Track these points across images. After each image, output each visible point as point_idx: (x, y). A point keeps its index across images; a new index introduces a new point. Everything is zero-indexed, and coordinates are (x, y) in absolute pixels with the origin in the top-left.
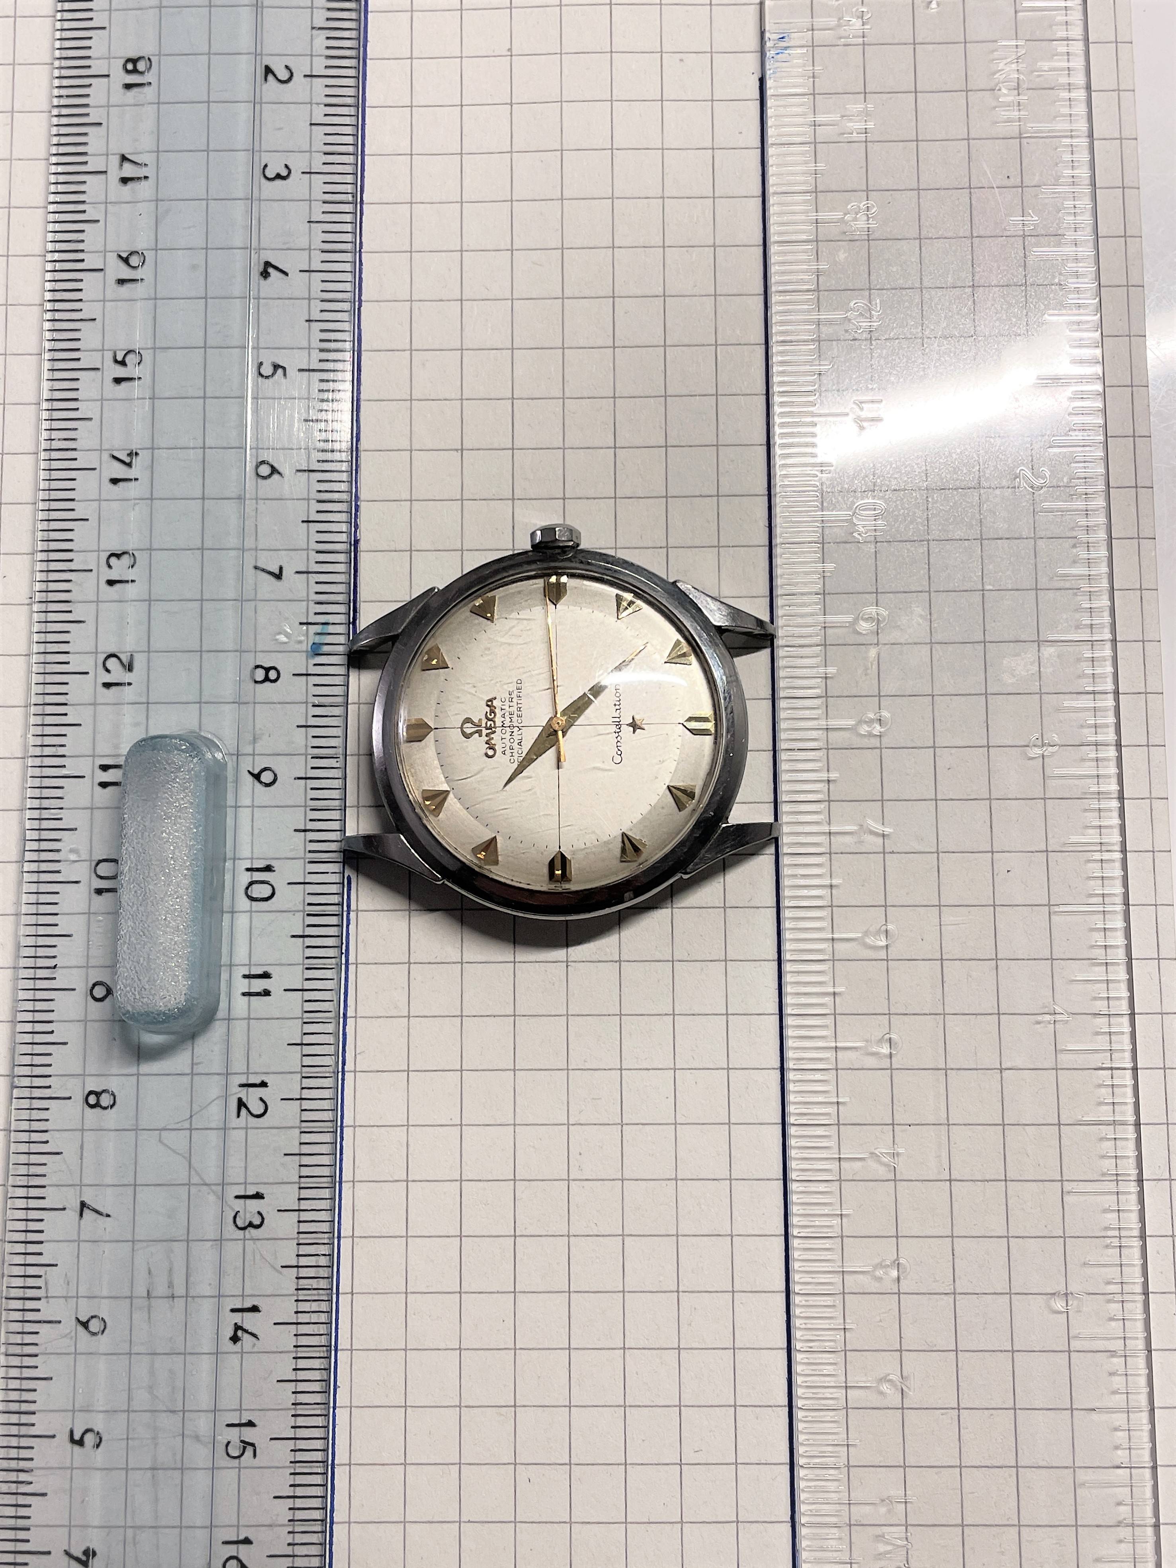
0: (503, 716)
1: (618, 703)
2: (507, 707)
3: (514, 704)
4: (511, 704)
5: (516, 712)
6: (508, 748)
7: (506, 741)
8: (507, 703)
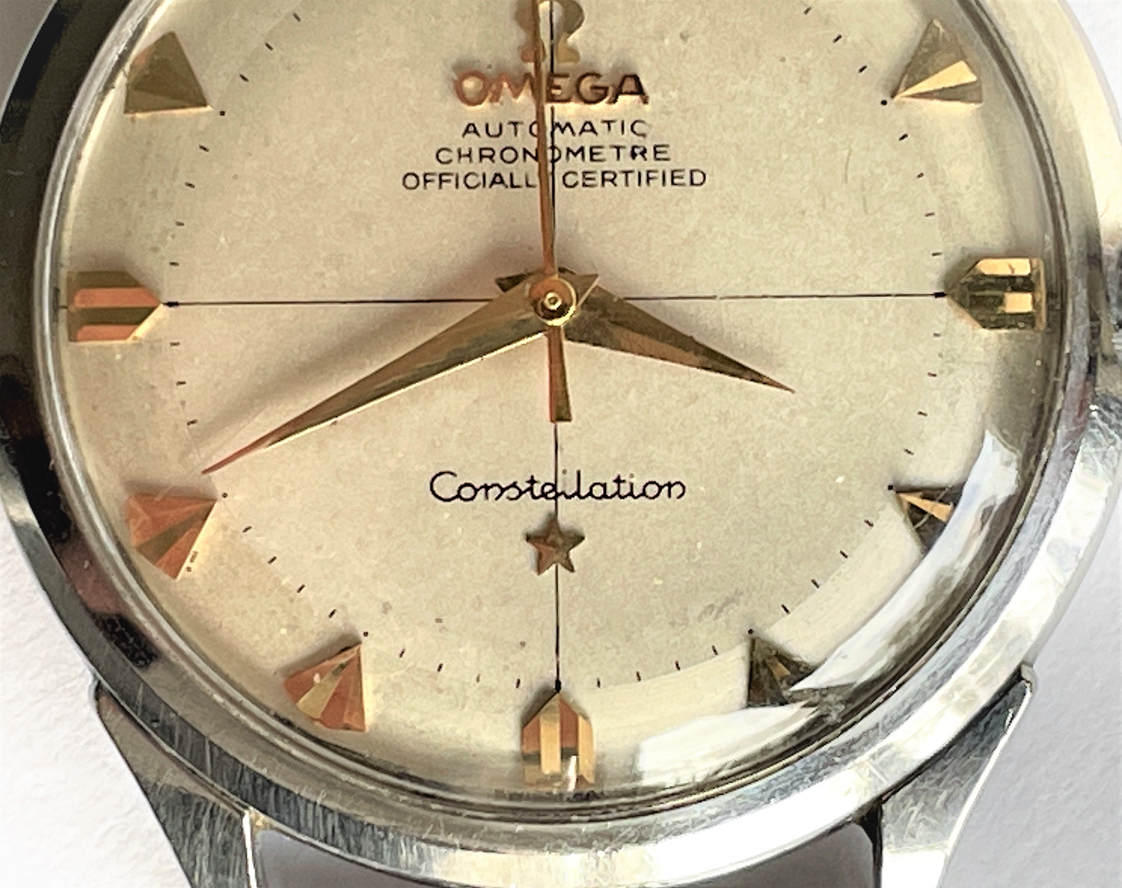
0: (587, 127)
1: (625, 489)
2: (616, 137)
3: (626, 163)
4: (625, 153)
5: (598, 167)
6: (484, 141)
7: (508, 138)
8: (628, 139)
